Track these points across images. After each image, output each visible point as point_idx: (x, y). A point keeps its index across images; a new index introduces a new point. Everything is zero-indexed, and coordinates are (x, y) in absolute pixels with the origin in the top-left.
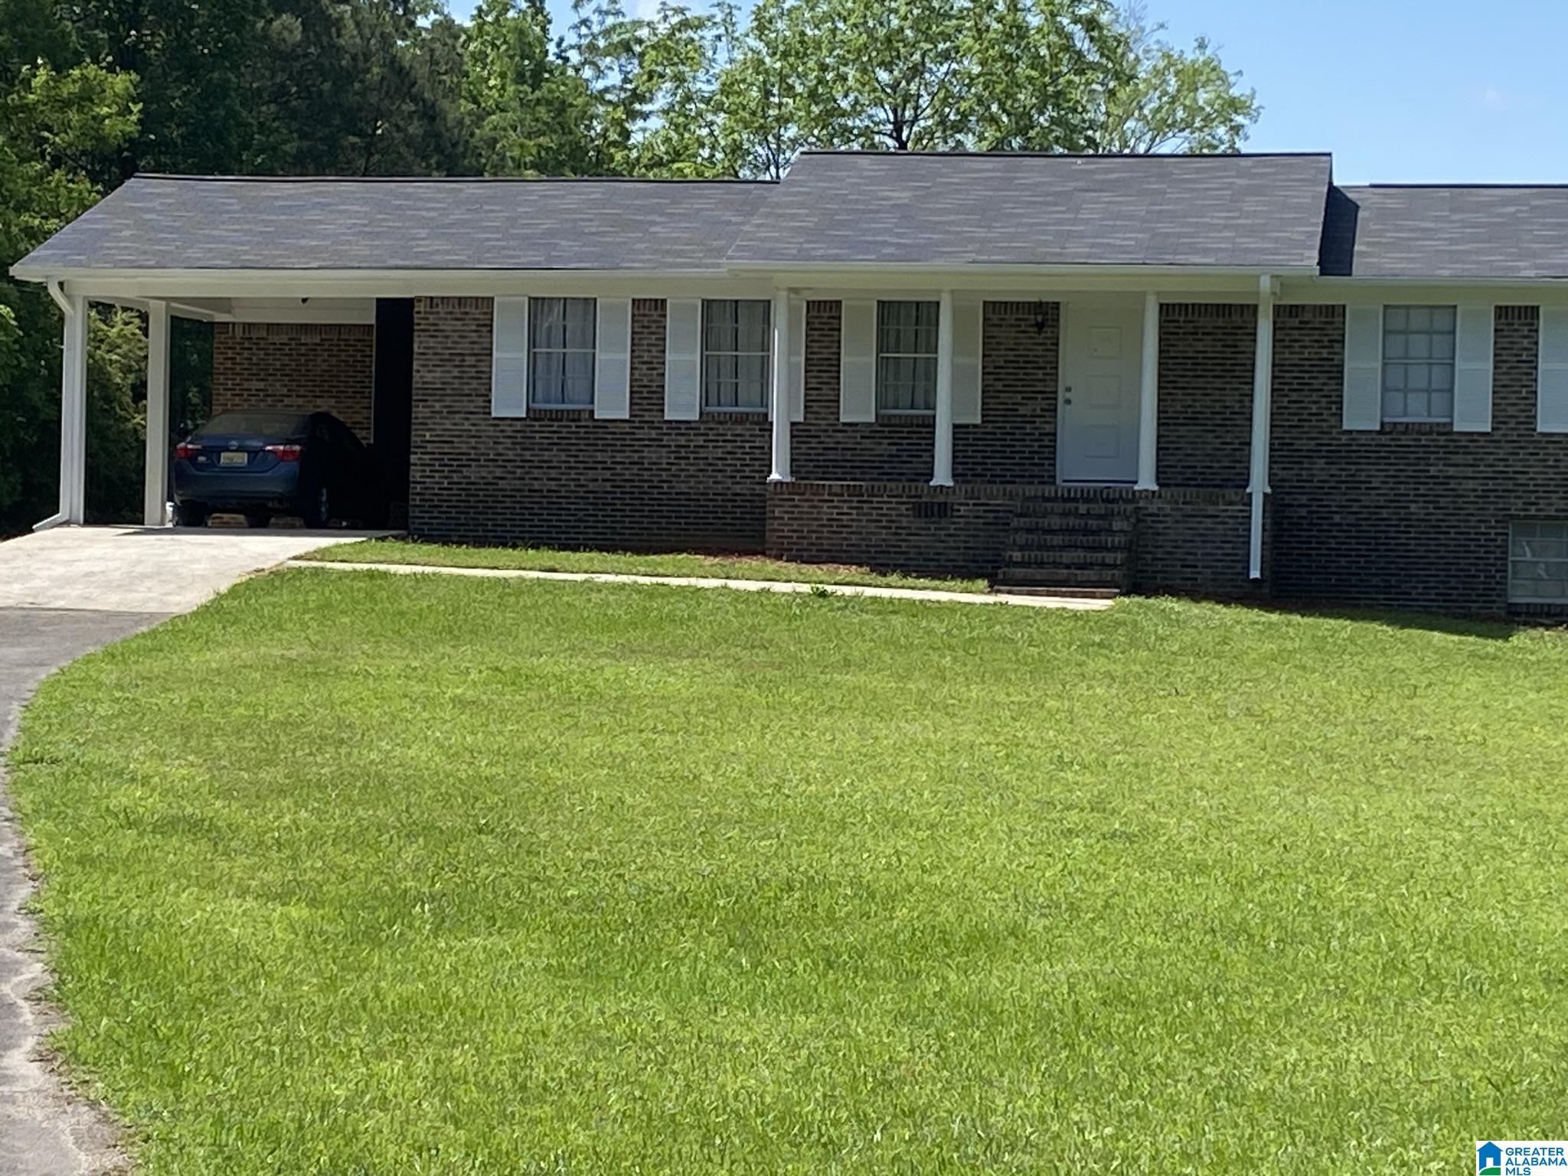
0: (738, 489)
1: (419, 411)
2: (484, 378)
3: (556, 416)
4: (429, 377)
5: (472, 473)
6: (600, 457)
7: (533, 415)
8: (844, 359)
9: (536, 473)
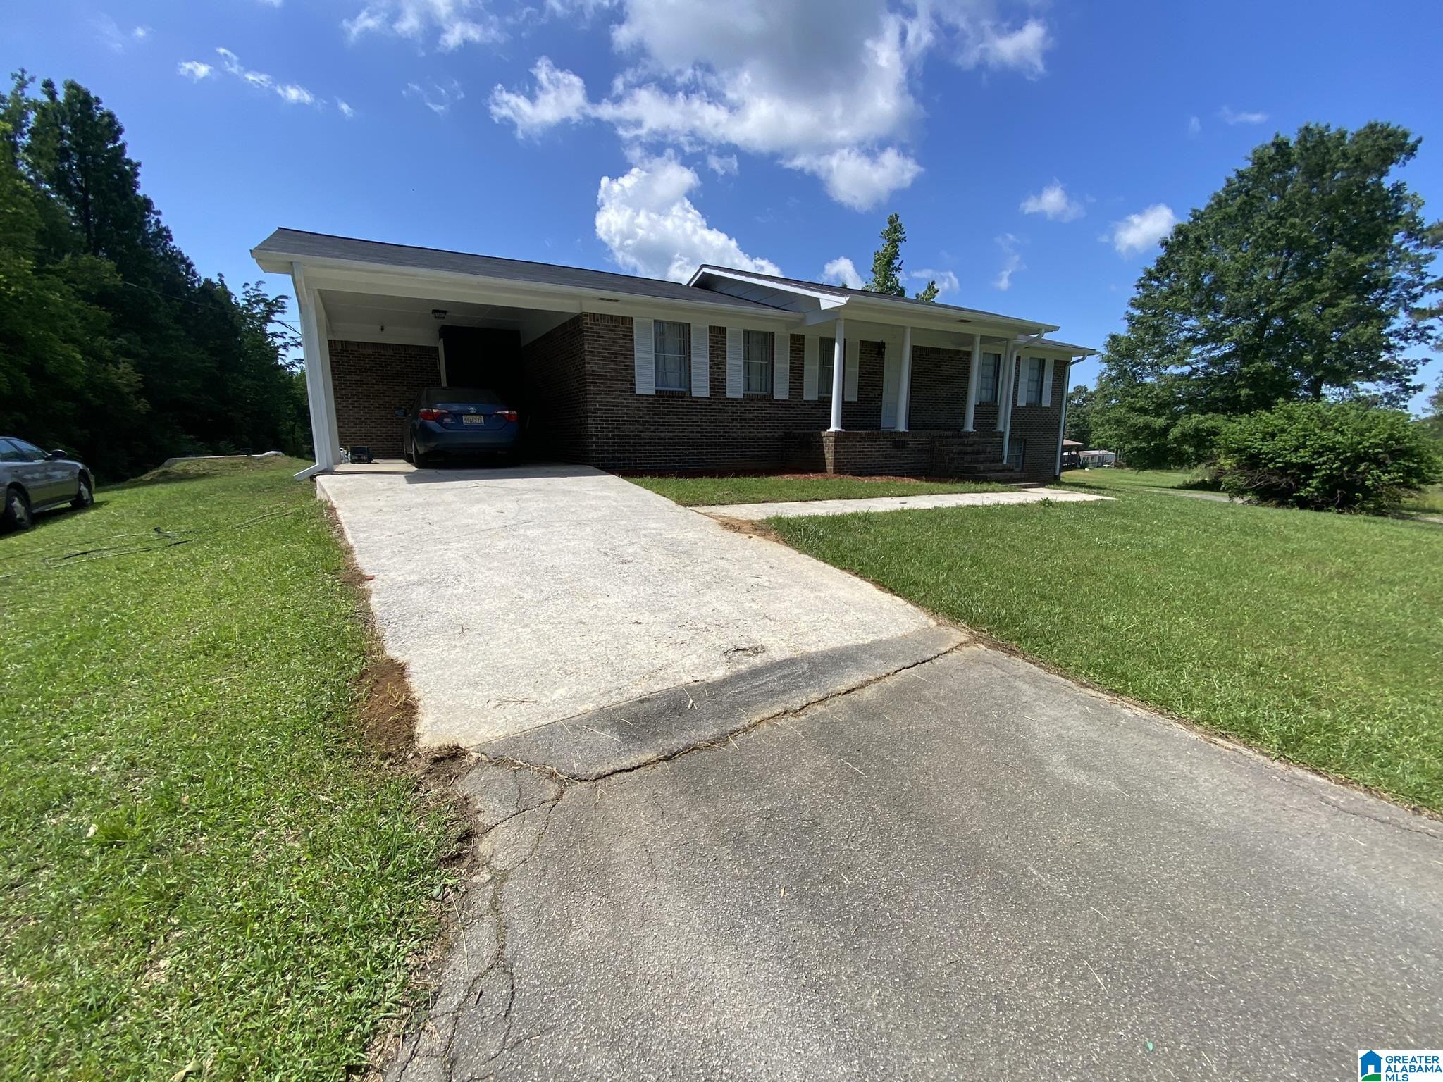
0: (760, 436)
1: (592, 389)
2: (630, 370)
3: (670, 395)
4: (596, 367)
5: (626, 429)
6: (695, 419)
7: (659, 394)
8: (806, 367)
9: (662, 429)
